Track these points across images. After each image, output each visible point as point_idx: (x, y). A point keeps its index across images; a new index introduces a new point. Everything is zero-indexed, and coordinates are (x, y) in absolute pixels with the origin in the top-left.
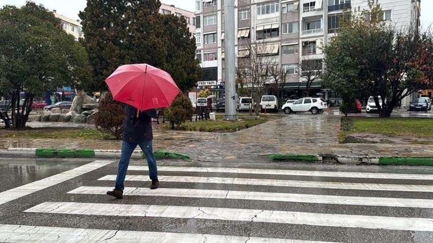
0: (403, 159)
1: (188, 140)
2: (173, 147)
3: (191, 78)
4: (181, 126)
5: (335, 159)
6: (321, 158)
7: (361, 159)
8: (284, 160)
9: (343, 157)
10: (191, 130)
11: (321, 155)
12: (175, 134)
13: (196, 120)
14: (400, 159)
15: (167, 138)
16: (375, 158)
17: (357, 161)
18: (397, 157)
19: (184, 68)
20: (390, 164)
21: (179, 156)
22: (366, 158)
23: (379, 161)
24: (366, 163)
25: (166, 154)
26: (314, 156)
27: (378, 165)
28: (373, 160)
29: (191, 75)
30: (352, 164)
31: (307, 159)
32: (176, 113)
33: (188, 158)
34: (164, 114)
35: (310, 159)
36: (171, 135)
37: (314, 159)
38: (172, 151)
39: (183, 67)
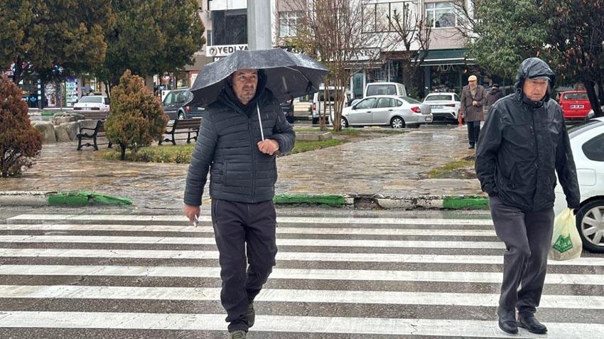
0: (483, 199)
1: (140, 177)
2: (106, 187)
3: (177, 45)
4: (139, 152)
5: (376, 202)
6: (351, 201)
7: (415, 201)
8: (292, 204)
9: (387, 198)
10: (159, 161)
11: (351, 196)
12: (119, 169)
13: (188, 141)
14: (477, 200)
15: (101, 174)
16: (436, 198)
17: (409, 204)
18: (473, 197)
19: (161, 22)
20: (461, 209)
21: (112, 201)
22: (423, 198)
23: (444, 203)
24: (422, 207)
25: (89, 197)
26: (340, 197)
27: (441, 209)
28: (435, 203)
29: (177, 38)
30: (400, 208)
31: (327, 201)
32: (129, 126)
33: (129, 204)
34: (105, 127)
35: (334, 202)
36: (112, 169)
37: (340, 201)
38: (100, 193)
39: (157, 21)
